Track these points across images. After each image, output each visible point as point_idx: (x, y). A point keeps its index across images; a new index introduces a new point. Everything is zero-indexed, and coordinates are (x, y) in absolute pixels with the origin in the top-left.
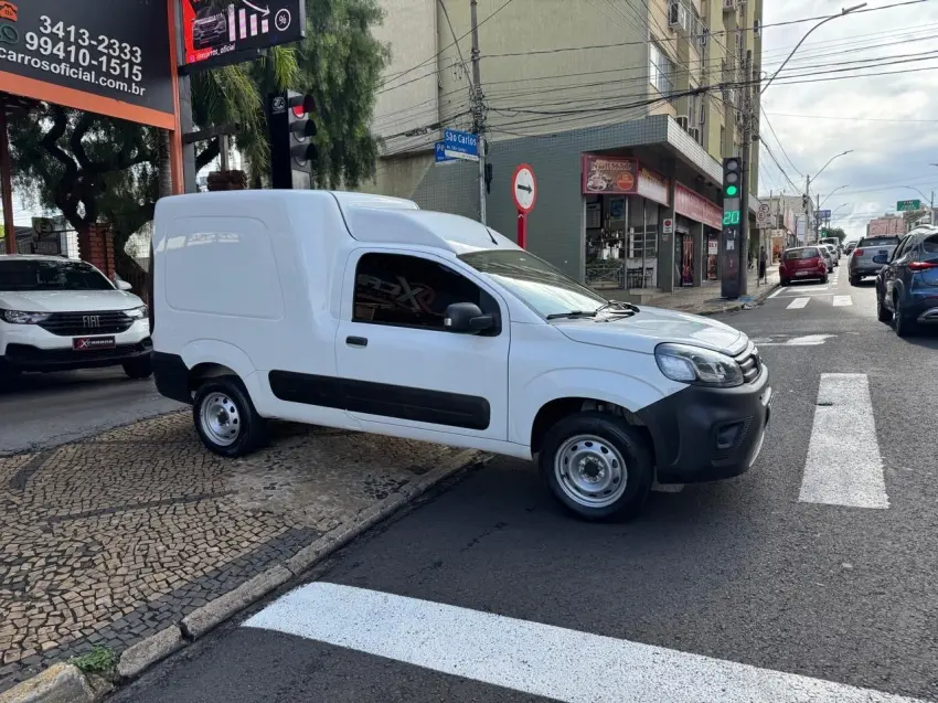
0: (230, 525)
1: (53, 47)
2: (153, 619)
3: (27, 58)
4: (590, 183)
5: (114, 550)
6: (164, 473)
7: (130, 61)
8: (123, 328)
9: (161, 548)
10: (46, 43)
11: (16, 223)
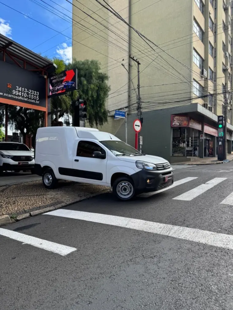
0: (45, 200)
1: (19, 93)
2: (25, 212)
3: (13, 96)
4: (173, 124)
5: (20, 202)
6: (34, 191)
7: (36, 95)
8: (31, 160)
9: (29, 202)
10: (17, 92)
11: (8, 134)
